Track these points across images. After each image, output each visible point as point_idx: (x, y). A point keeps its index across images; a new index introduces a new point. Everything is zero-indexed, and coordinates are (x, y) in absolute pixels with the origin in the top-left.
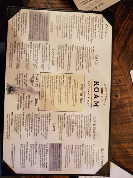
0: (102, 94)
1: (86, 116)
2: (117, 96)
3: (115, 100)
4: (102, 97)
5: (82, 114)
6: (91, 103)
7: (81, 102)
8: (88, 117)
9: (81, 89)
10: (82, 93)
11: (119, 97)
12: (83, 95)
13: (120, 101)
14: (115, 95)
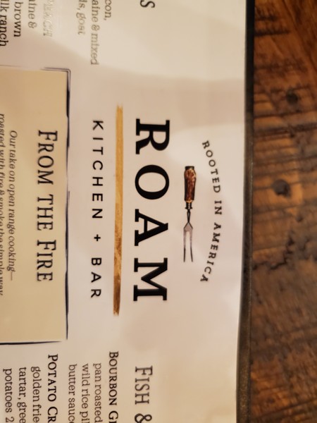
0: (189, 207)
1: (85, 368)
2: (285, 190)
3: (275, 214)
4: (188, 227)
5: (54, 358)
6: (117, 279)
7: (43, 270)
8: (98, 372)
9: (44, 178)
10: (46, 204)
11: (298, 194)
12: (59, 220)
13: (300, 219)
14: (272, 187)
